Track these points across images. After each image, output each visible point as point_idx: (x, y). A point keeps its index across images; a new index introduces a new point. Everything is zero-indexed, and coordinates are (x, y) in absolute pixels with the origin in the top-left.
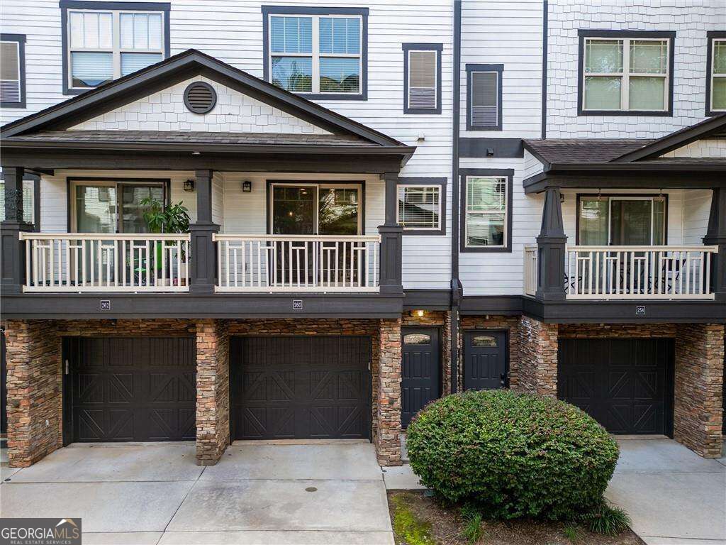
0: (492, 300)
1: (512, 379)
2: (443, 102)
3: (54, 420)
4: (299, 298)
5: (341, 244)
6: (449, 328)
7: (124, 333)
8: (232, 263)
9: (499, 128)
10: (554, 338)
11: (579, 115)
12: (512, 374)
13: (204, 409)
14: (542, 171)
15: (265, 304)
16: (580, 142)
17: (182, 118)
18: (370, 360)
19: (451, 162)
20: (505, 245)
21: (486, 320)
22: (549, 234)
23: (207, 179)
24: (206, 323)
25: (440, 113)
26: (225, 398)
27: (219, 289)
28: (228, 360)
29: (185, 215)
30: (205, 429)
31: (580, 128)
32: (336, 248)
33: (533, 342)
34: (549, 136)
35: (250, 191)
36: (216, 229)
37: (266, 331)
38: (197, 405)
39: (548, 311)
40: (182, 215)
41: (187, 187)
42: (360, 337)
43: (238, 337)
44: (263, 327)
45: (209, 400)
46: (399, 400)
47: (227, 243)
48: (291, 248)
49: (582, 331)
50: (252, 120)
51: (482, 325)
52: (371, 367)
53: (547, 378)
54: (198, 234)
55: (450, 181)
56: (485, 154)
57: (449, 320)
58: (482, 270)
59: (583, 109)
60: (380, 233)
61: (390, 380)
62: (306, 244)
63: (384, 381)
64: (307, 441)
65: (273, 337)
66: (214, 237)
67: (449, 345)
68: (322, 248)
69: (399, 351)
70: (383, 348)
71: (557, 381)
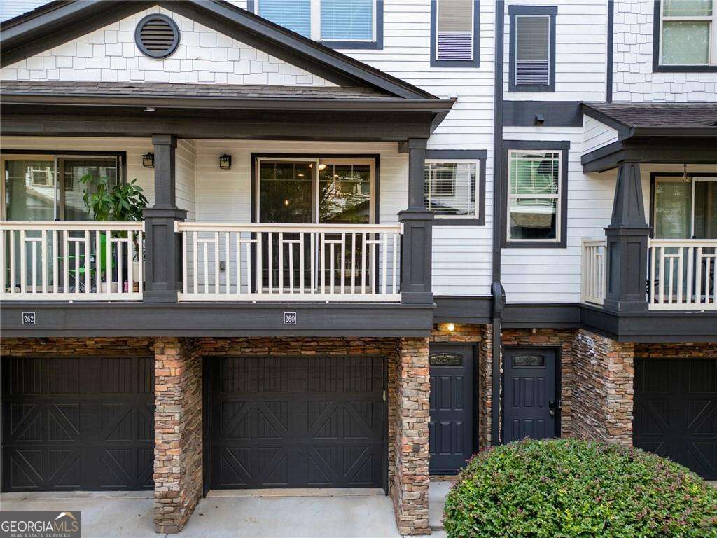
0: (541, 309)
1: (564, 409)
2: (482, 51)
4: (292, 309)
5: (349, 236)
6: (489, 347)
7: (66, 352)
8: (201, 261)
9: (552, 88)
10: (630, 361)
11: (655, 71)
12: (565, 403)
13: (164, 458)
14: (617, 140)
15: (246, 319)
16: (657, 105)
17: (132, 64)
18: (385, 388)
19: (492, 130)
20: (558, 238)
21: (531, 334)
22: (626, 223)
23: (168, 148)
24: (167, 342)
25: (478, 66)
26: (197, 439)
27: (184, 296)
28: (201, 387)
29: (141, 197)
30: (165, 484)
31: (655, 88)
32: (343, 242)
33: (599, 365)
34: (615, 98)
35: (229, 168)
36: (181, 216)
37: (250, 350)
38: (156, 452)
39: (624, 327)
40: (137, 197)
41: (147, 162)
42: (372, 358)
43: (214, 358)
44: (246, 345)
45: (173, 444)
46: (427, 447)
47: (195, 234)
48: (281, 241)
49: (657, 349)
50: (228, 67)
51: (527, 341)
52: (387, 397)
53: (619, 414)
54: (155, 221)
55: (490, 155)
56: (533, 122)
57: (489, 336)
58: (529, 270)
59: (660, 64)
60: (401, 221)
61: (414, 420)
62: (302, 236)
63: (405, 420)
64: (304, 491)
65: (259, 358)
66: (177, 226)
67: (489, 368)
68: (324, 242)
69: (427, 381)
70: (405, 376)
71: (632, 418)
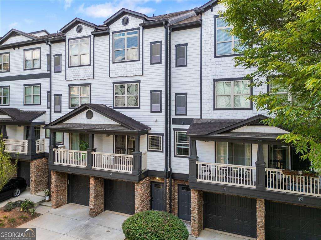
2: (162, 109)
3: (64, 196)
9: (186, 115)
10: (196, 194)
11: (214, 110)
13: (91, 201)
17: (85, 120)
19: (164, 128)
20: (189, 156)
24: (92, 177)
25: (161, 112)
26: (101, 197)
27: (93, 168)
30: (91, 207)
31: (215, 115)
34: (203, 118)
35: (109, 136)
36: (94, 150)
38: (90, 199)
46: (140, 208)
55: (164, 135)
59: (216, 108)
62: (114, 156)
68: (118, 158)
69: (140, 192)
70: (135, 191)
71: (197, 210)
